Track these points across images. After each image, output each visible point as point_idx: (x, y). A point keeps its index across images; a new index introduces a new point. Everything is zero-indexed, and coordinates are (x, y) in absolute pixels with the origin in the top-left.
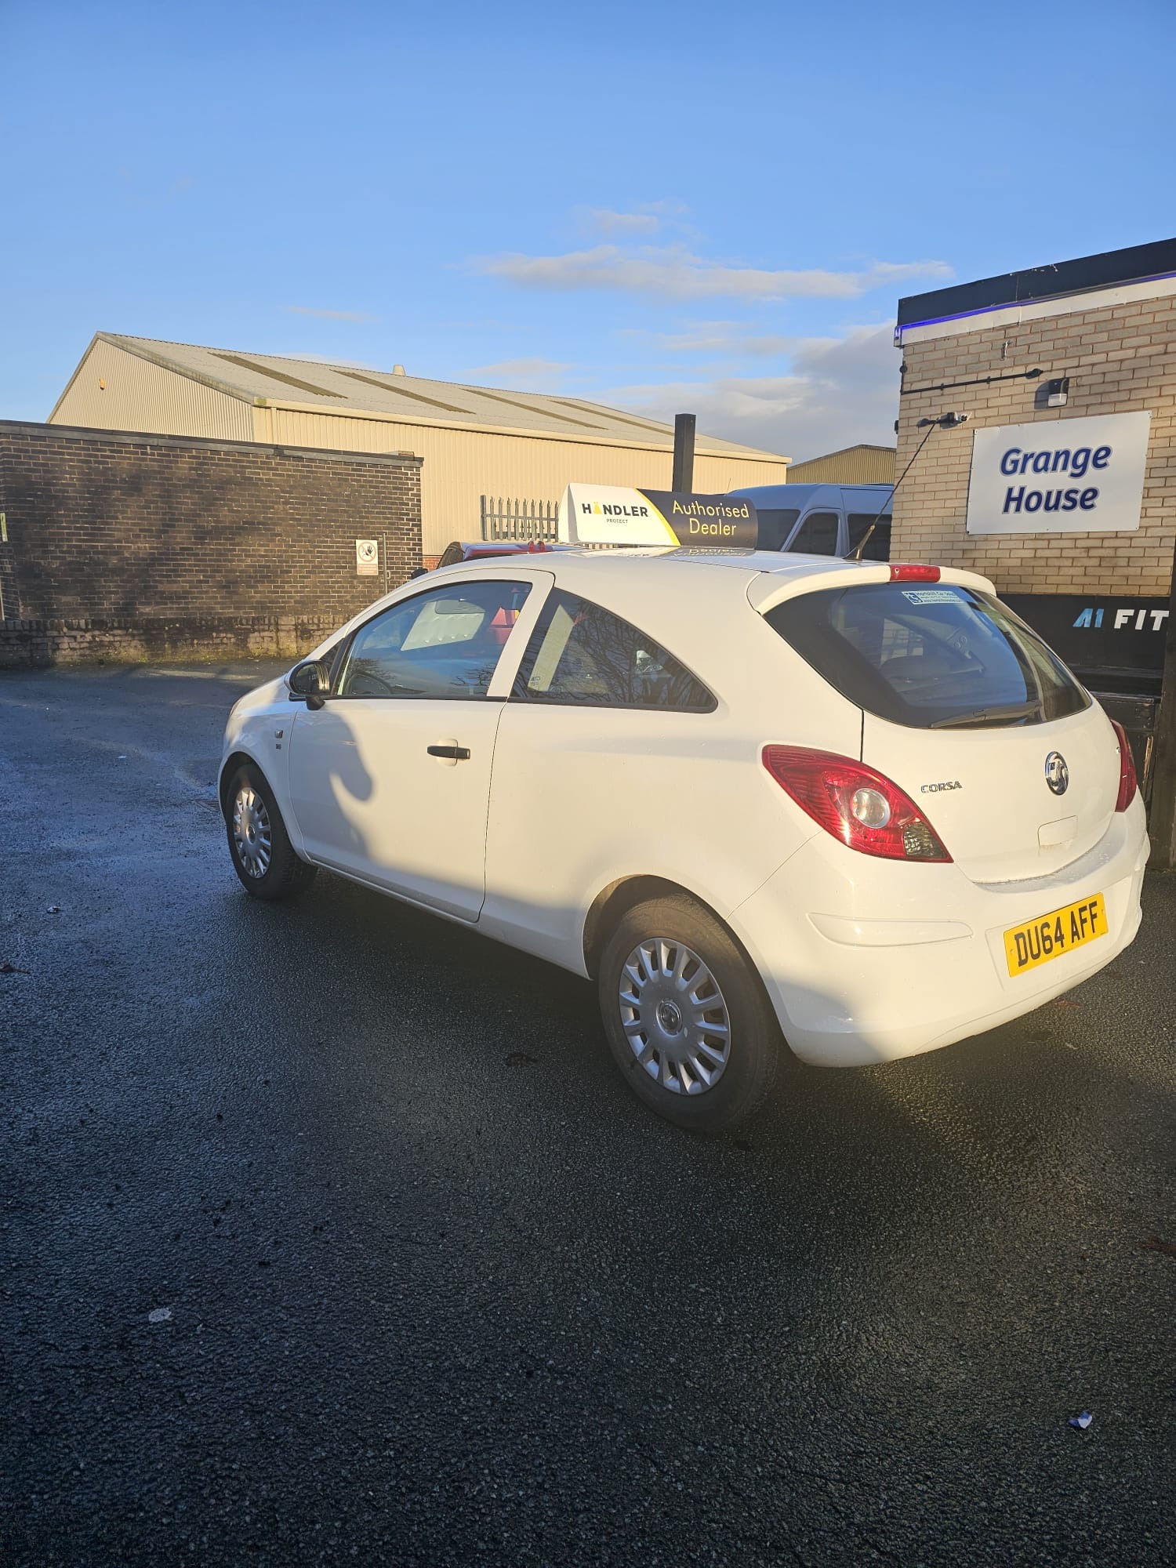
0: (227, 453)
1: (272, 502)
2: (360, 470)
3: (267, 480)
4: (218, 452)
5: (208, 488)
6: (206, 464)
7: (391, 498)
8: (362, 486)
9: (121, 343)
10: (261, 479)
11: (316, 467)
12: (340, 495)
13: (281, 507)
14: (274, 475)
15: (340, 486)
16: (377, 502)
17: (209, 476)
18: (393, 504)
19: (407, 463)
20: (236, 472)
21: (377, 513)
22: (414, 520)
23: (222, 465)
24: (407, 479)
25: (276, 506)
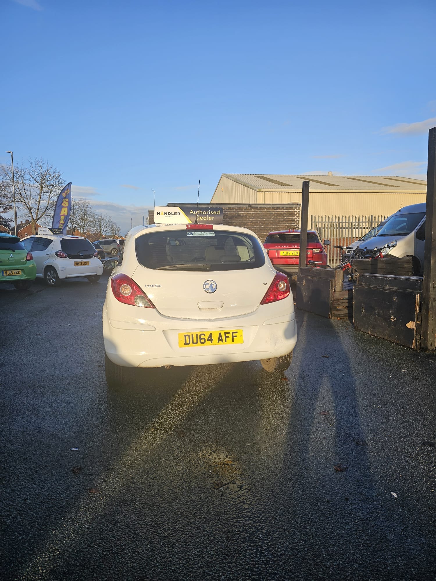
0: (233, 208)
1: (247, 222)
2: (278, 210)
3: (246, 215)
4: (230, 208)
5: (227, 219)
6: (227, 212)
7: (288, 218)
8: (278, 215)
9: (228, 176)
10: (244, 215)
11: (262, 210)
12: (270, 218)
13: (250, 224)
14: (248, 213)
15: (270, 215)
16: (283, 220)
17: (227, 215)
18: (289, 220)
19: (295, 206)
20: (236, 213)
21: (283, 224)
22: (297, 225)
23: (231, 212)
24: (295, 211)
25: (248, 223)
